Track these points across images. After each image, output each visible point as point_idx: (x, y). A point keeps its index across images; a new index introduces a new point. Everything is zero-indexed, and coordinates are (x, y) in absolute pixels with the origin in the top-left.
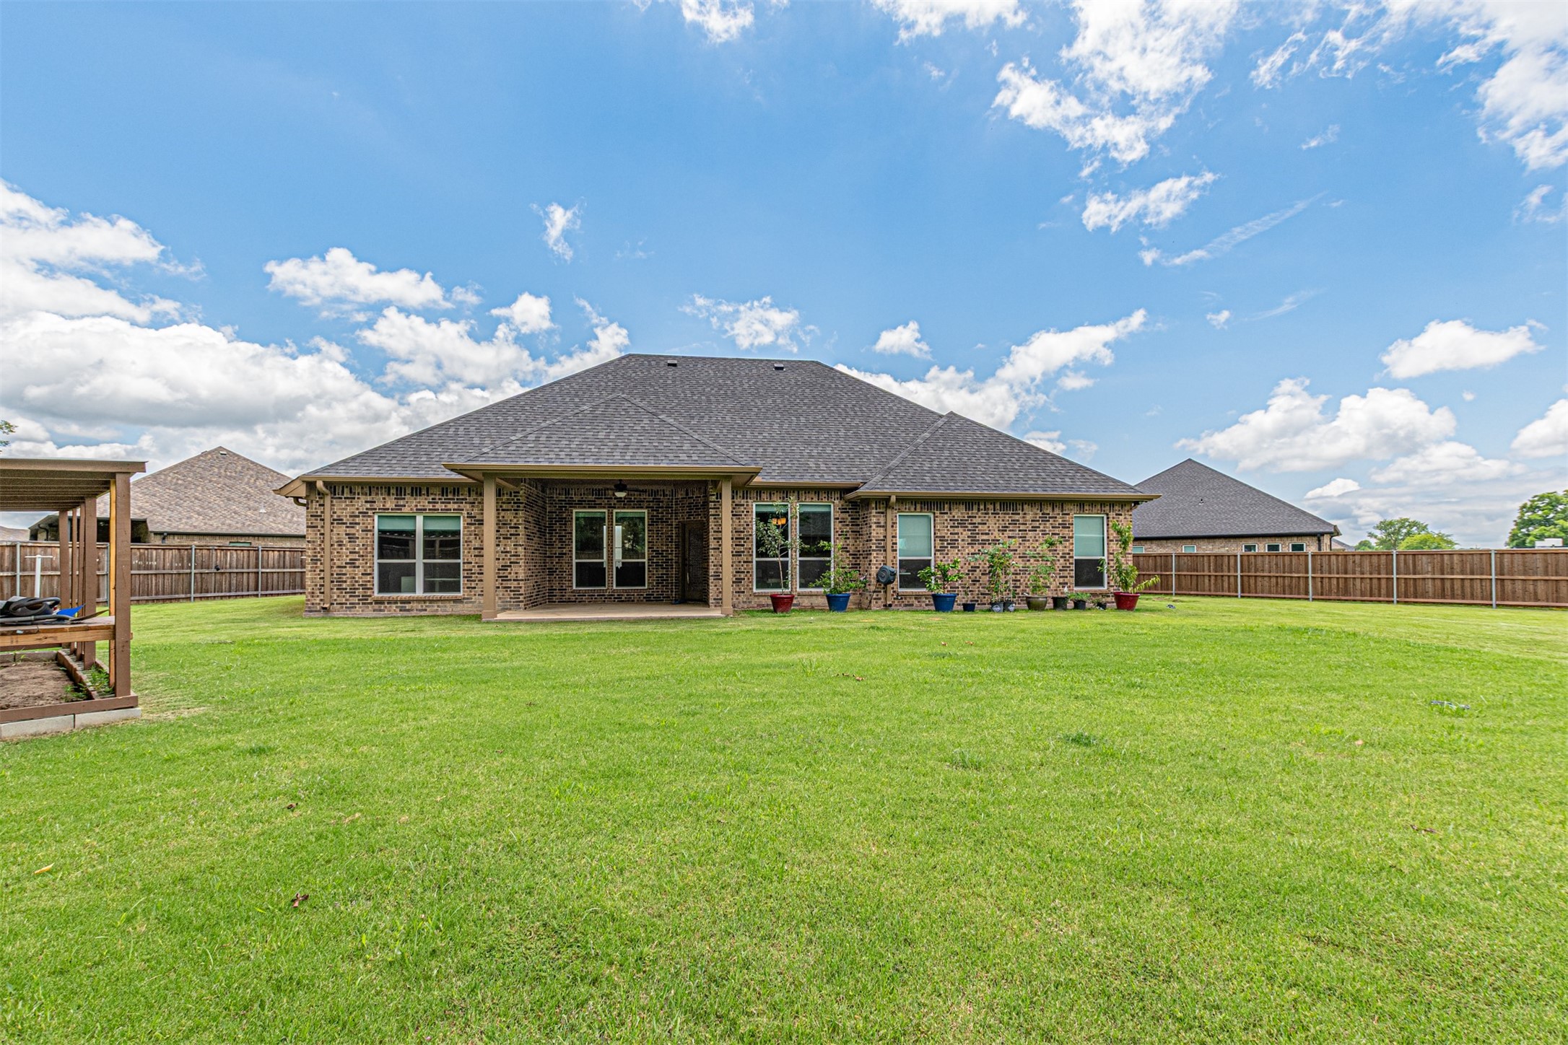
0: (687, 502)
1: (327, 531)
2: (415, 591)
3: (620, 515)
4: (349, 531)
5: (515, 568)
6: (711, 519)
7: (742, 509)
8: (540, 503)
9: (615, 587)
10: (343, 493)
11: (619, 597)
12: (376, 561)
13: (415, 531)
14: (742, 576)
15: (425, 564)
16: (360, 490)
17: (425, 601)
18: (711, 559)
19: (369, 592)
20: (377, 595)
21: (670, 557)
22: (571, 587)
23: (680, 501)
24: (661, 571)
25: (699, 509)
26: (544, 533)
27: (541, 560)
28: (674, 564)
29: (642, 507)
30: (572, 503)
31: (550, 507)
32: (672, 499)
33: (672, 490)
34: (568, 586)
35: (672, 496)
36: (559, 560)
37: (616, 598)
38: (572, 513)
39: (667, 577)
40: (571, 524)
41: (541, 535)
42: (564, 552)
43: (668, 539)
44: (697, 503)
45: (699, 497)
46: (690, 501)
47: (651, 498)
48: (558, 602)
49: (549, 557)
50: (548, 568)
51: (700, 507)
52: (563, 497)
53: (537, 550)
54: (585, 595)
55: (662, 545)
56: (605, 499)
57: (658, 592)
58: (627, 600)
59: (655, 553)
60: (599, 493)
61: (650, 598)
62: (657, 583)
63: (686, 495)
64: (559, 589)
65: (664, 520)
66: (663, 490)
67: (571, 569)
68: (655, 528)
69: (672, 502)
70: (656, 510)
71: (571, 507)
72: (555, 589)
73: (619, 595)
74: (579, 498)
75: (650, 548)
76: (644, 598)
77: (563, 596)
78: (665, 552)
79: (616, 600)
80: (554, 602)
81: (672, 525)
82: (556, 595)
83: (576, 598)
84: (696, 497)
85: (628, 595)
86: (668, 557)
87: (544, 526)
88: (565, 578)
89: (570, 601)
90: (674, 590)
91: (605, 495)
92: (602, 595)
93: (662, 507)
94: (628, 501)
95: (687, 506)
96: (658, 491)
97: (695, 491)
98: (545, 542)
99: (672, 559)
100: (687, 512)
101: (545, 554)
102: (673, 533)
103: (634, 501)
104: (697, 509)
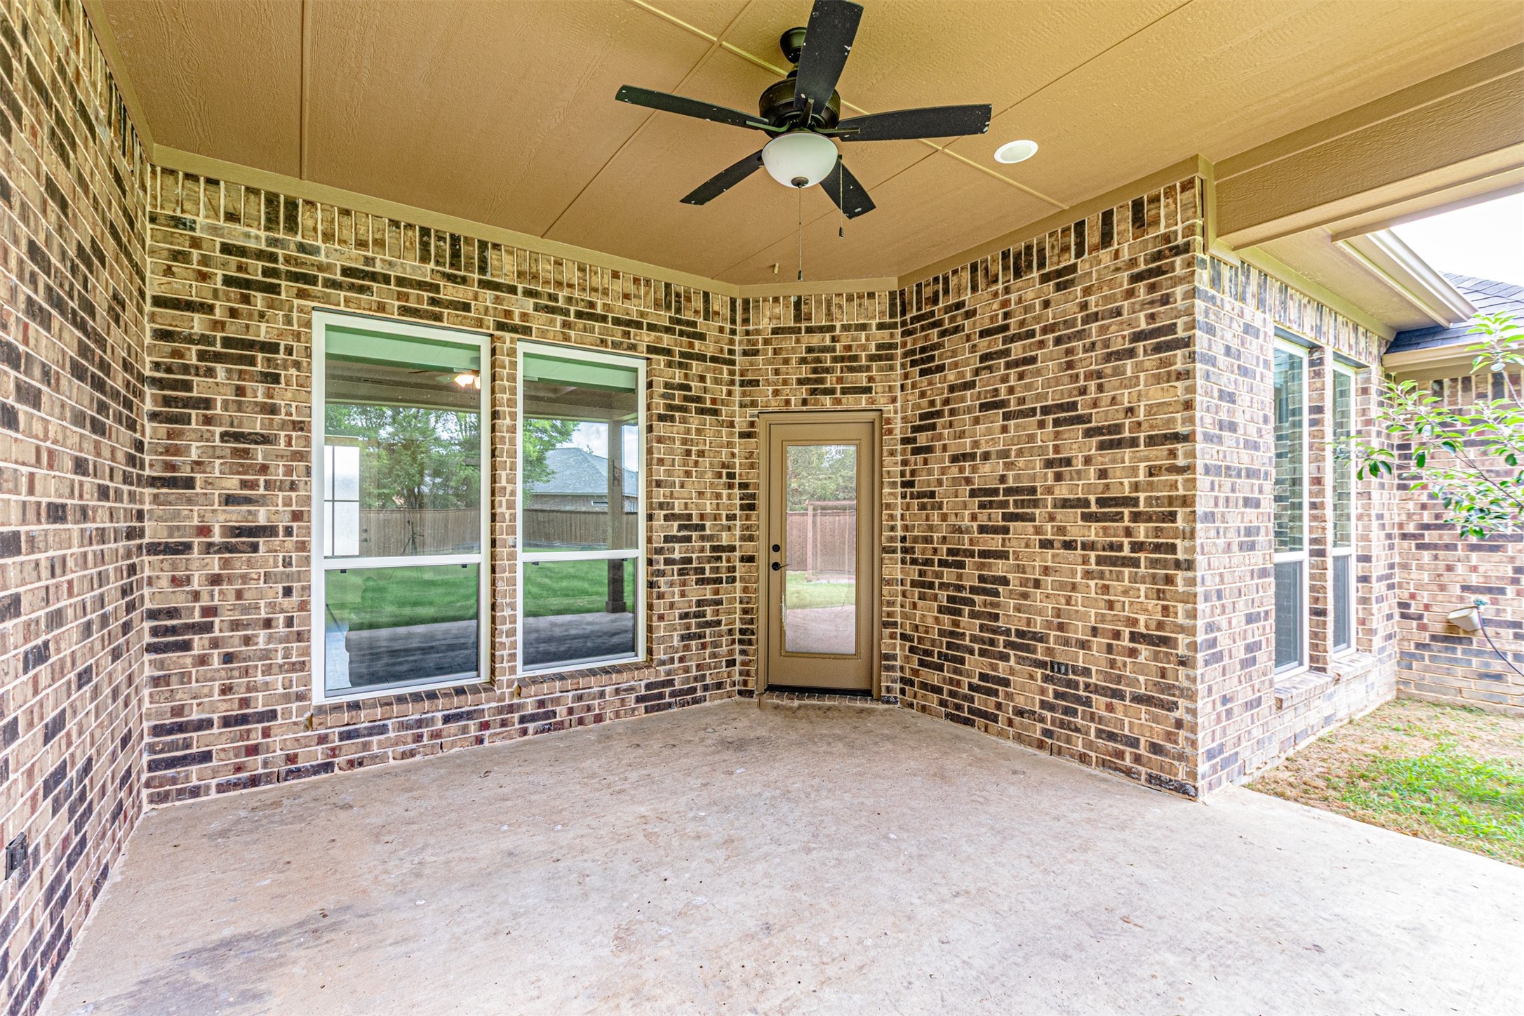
0: (794, 346)
7: (1256, 346)
9: (520, 673)
11: (543, 712)
21: (725, 539)
22: (301, 697)
23: (766, 342)
24: (696, 592)
25: (859, 369)
26: (128, 405)
27: (102, 579)
28: (738, 564)
29: (633, 347)
30: (313, 280)
31: (168, 271)
32: (733, 332)
33: (733, 302)
34: (287, 698)
35: (733, 322)
36: (226, 564)
37: (533, 718)
38: (308, 324)
39: (717, 613)
40: (304, 384)
41: (102, 408)
42: (262, 520)
43: (719, 476)
44: (848, 348)
45: (863, 327)
46: (816, 340)
47: (663, 318)
48: (221, 788)
49: (154, 549)
50: (153, 615)
51: (864, 362)
52: (255, 236)
53: (57, 513)
54: (383, 730)
55: (700, 494)
56: (484, 284)
57: (687, 670)
58: (575, 717)
59: (676, 524)
60: (456, 255)
61: (661, 696)
62: (683, 638)
63: (798, 318)
64: (227, 722)
65: (708, 405)
66: (706, 295)
67: (304, 606)
68: (674, 430)
69: (732, 342)
70: (681, 365)
71: (301, 294)
72: (205, 724)
73: (541, 704)
74: (353, 256)
75: (661, 506)
76: (639, 700)
77: (253, 750)
78: (708, 524)
79: (531, 726)
80: (195, 792)
81: (732, 425)
82: (206, 757)
83: (334, 752)
84: (846, 328)
85: (580, 698)
86: (719, 538)
87: (127, 366)
88: (266, 655)
89: (298, 773)
90: (738, 658)
91: (483, 270)
92: (469, 715)
93: (701, 358)
94: (579, 315)
95: (803, 361)
96: (687, 292)
97: (840, 307)
98: (131, 460)
99: (732, 549)
100: (800, 382)
101: (131, 534)
102: (733, 455)
103: (604, 319)
104: (851, 369)
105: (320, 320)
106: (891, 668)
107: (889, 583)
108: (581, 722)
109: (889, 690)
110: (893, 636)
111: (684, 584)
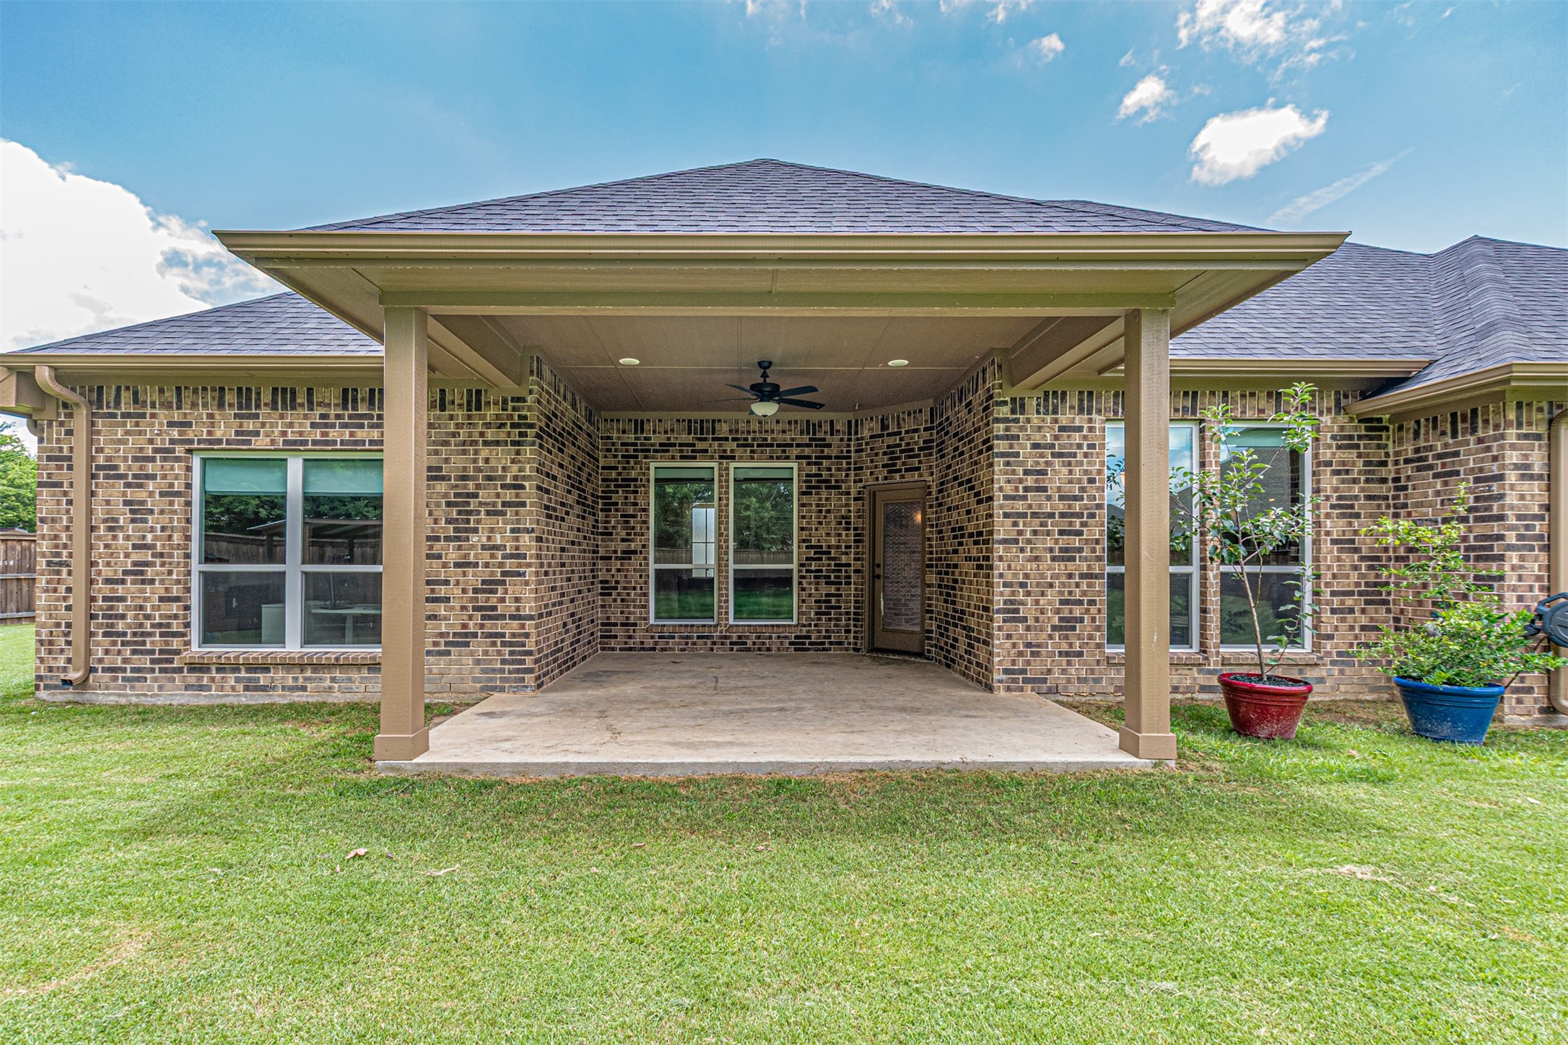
0: (881, 445)
1: (79, 494)
2: (281, 641)
3: (741, 476)
4: (131, 494)
5: (515, 587)
6: (999, 463)
7: (1077, 438)
8: (582, 441)
9: (731, 622)
10: (117, 403)
11: (741, 642)
12: (196, 566)
13: (284, 497)
14: (1077, 611)
15: (306, 574)
16: (156, 397)
17: (302, 667)
18: (1000, 567)
19: (176, 643)
20: (196, 649)
21: (844, 559)
22: (645, 619)
23: (867, 444)
24: (824, 589)
25: (914, 456)
26: (593, 508)
27: (585, 565)
28: (852, 574)
29: (787, 458)
30: (649, 451)
31: (606, 457)
32: (849, 440)
33: (850, 422)
34: (640, 618)
35: (850, 434)
36: (622, 565)
37: (735, 643)
38: (648, 469)
39: (838, 601)
40: (647, 492)
41: (585, 511)
42: (633, 548)
43: (840, 523)
44: (908, 444)
45: (916, 431)
46: (891, 441)
47: (805, 439)
48: (621, 649)
49: (602, 558)
50: (602, 582)
51: (916, 452)
52: (631, 437)
53: (573, 543)
54: (673, 637)
55: (828, 534)
56: (714, 439)
57: (819, 631)
58: (756, 646)
59: (813, 551)
60: (702, 428)
61: (804, 643)
62: (817, 613)
63: (883, 429)
64: (622, 625)
65: (833, 483)
66: (832, 422)
67: (646, 583)
68: (813, 499)
69: (849, 446)
70: (816, 464)
71: (646, 457)
72: (615, 624)
73: (740, 637)
74: (662, 438)
75: (804, 541)
76: (791, 643)
77: (630, 637)
78: (833, 551)
79: (735, 647)
80: (613, 649)
81: (849, 493)
82: (616, 637)
83: (656, 643)
84: (907, 432)
85: (759, 637)
86: (840, 559)
87: (593, 495)
88: (634, 601)
89: (643, 649)
90: (853, 629)
91: (713, 433)
92: (708, 637)
93: (829, 457)
94: (759, 445)
95: (885, 453)
96: (820, 423)
97: (904, 420)
98: (594, 527)
99: (849, 565)
100: (884, 466)
101: (594, 552)
102: (850, 511)
103: (772, 445)
104: (910, 457)
105: (653, 466)
106: (930, 638)
107: (929, 586)
108: (759, 649)
109: (929, 651)
110: (931, 619)
111: (817, 583)
